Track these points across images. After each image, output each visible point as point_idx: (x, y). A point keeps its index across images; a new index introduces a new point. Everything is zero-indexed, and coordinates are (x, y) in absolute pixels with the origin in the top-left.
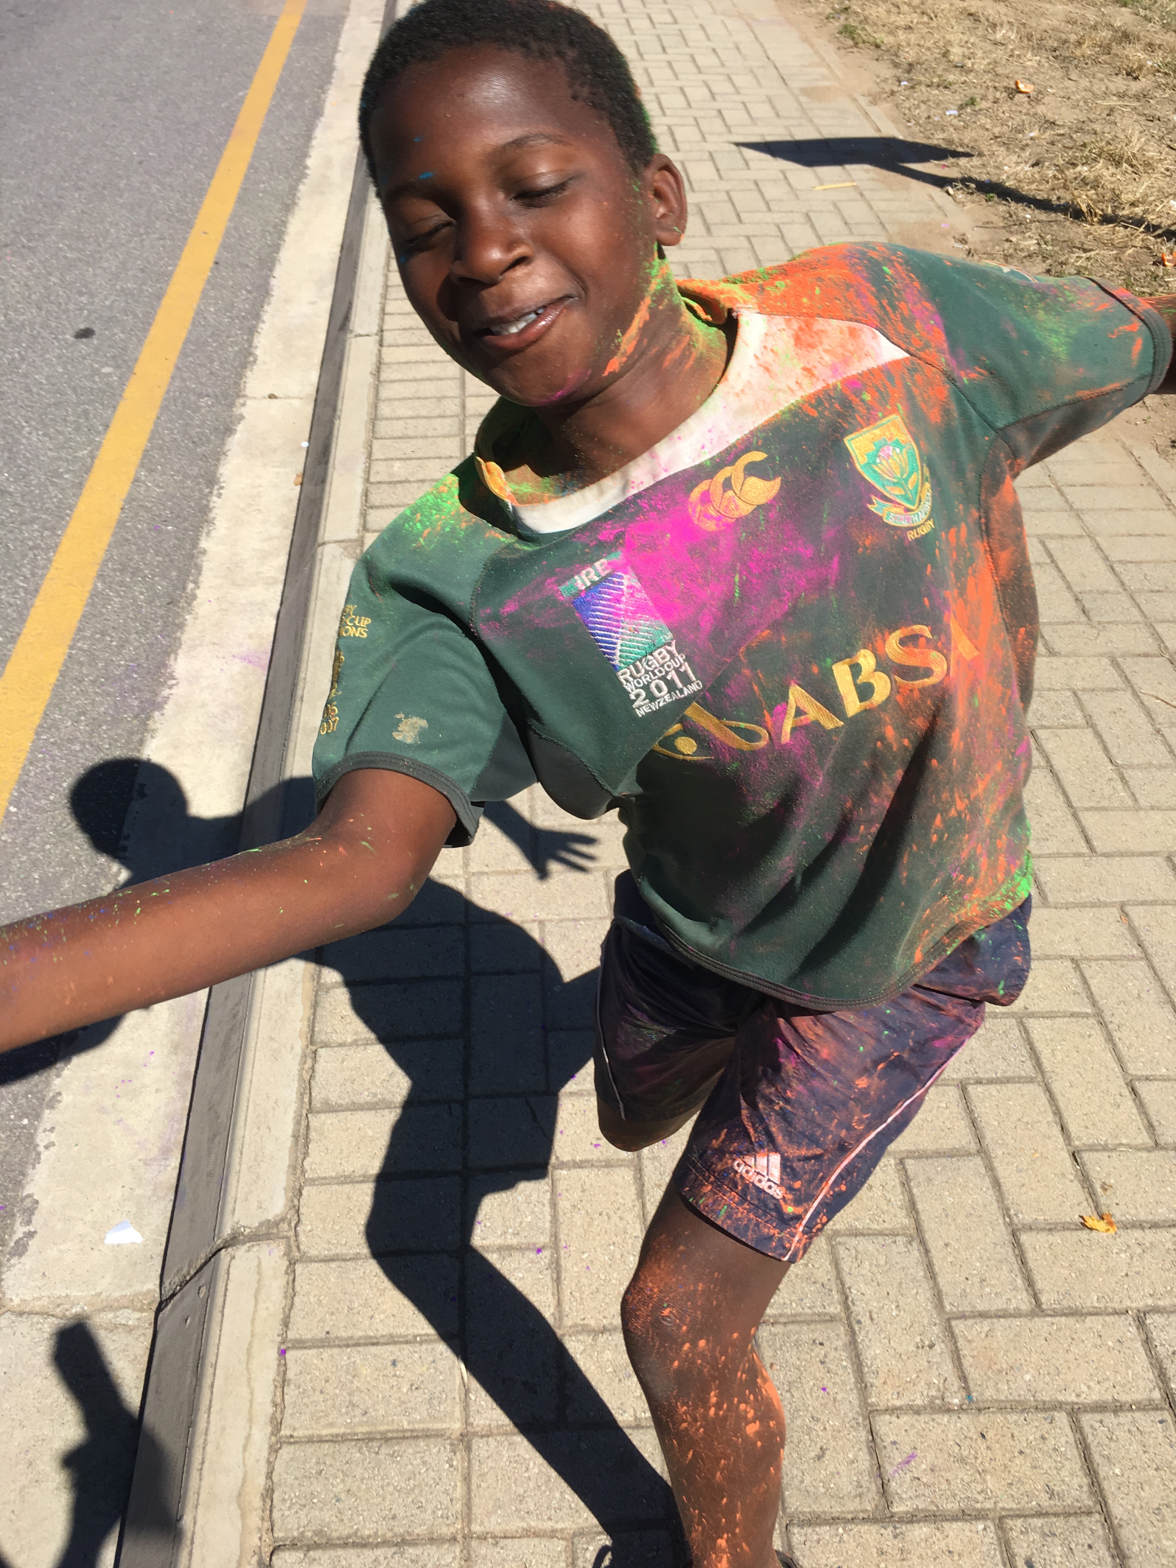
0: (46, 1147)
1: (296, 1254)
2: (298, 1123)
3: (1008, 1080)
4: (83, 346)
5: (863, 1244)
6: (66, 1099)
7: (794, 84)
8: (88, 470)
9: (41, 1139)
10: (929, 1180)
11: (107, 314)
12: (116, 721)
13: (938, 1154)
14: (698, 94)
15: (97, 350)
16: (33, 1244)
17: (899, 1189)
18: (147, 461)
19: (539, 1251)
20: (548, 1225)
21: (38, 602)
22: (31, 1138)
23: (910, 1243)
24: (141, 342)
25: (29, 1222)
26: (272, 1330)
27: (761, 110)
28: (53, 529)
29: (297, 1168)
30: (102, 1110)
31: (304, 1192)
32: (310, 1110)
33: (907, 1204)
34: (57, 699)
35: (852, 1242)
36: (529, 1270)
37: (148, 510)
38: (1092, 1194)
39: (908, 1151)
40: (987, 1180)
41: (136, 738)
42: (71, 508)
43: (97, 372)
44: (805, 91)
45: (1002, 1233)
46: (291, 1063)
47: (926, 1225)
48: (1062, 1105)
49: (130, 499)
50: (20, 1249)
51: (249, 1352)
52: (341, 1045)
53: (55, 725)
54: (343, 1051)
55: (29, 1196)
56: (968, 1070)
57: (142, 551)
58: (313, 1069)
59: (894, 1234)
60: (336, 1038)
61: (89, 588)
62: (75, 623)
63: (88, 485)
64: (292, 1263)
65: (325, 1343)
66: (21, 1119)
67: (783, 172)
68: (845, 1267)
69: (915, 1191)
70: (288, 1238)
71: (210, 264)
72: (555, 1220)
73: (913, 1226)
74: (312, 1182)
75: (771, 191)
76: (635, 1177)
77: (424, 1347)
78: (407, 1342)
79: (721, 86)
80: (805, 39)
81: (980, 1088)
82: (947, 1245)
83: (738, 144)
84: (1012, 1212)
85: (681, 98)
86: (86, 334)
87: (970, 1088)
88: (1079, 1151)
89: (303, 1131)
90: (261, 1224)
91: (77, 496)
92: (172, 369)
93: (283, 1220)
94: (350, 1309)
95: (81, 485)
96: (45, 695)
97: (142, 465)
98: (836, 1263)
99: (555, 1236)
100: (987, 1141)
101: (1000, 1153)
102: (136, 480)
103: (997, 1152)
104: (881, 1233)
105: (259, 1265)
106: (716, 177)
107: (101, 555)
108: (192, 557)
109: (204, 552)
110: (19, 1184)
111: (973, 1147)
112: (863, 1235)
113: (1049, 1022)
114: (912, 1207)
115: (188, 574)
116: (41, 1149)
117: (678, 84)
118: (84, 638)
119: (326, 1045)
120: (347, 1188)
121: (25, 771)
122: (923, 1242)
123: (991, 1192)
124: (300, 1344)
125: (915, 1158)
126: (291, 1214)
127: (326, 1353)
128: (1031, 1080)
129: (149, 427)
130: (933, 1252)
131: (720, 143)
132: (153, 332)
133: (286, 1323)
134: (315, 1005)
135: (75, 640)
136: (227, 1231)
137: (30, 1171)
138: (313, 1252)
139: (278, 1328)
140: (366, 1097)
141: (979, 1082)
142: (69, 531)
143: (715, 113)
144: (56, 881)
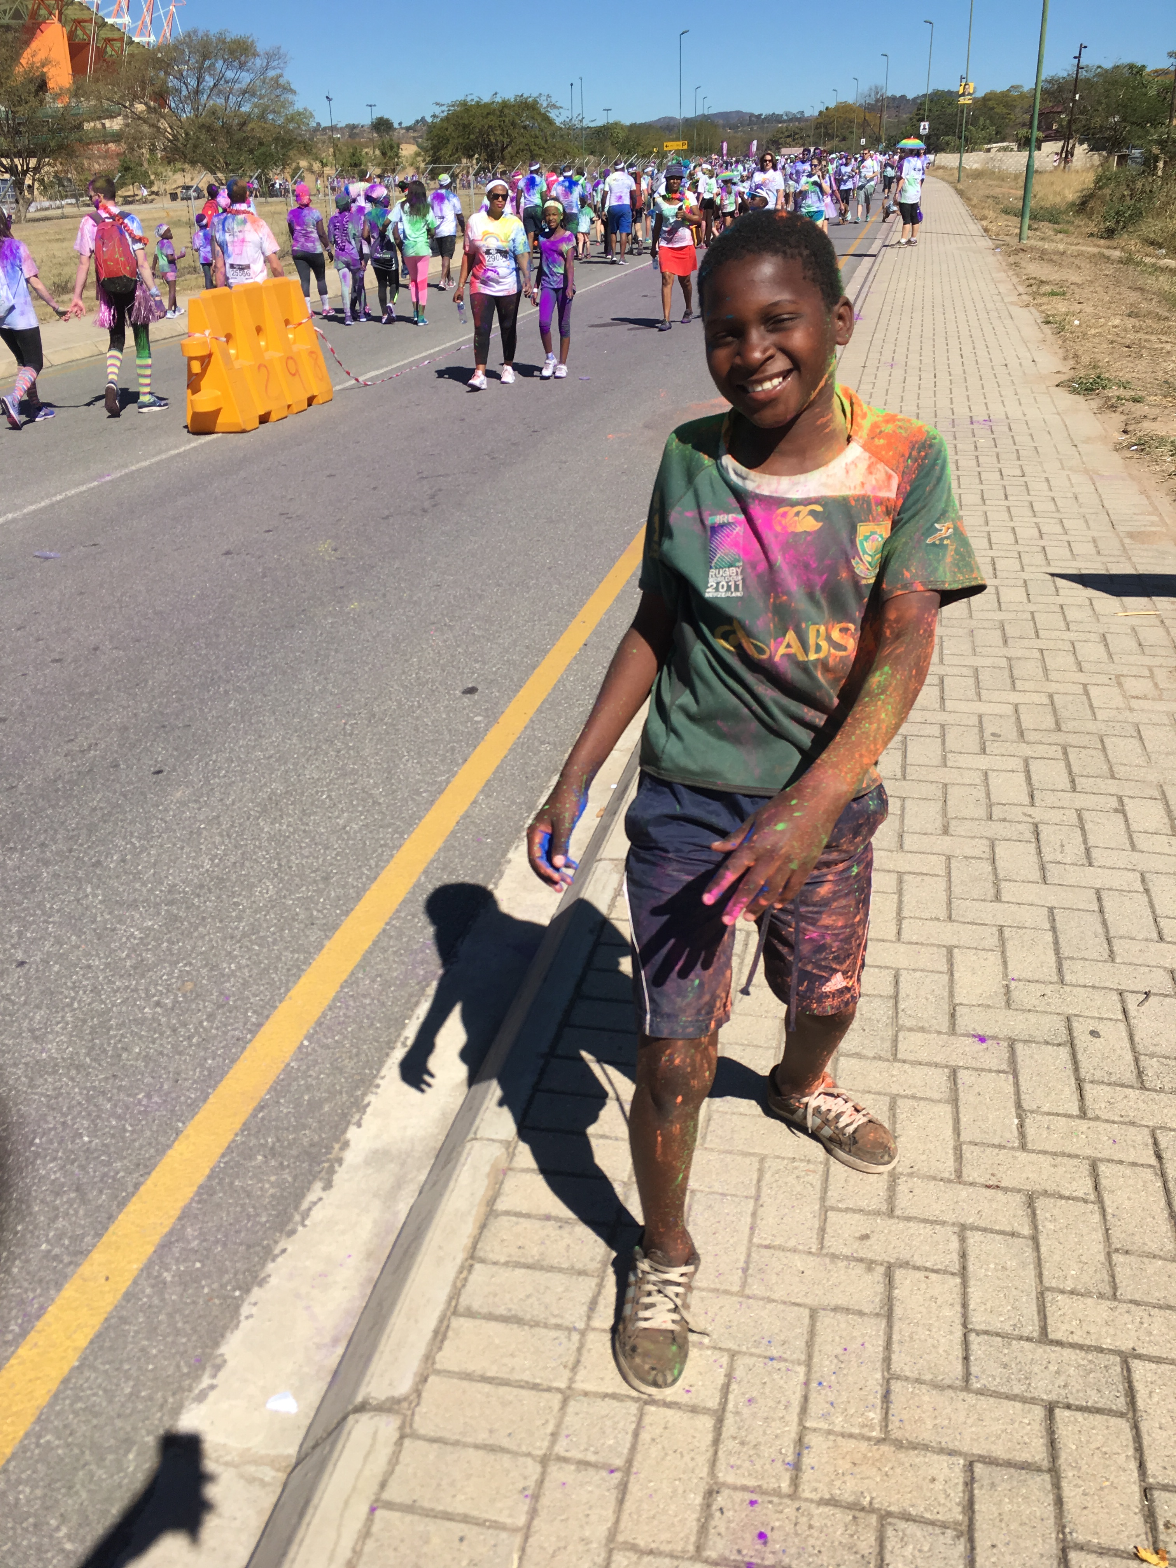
0: (247, 1318)
1: (408, 1430)
2: (441, 1321)
3: (1098, 1411)
4: (466, 700)
5: (911, 1528)
6: (273, 1281)
7: (1120, 528)
8: (441, 792)
9: (245, 1310)
10: (993, 1485)
11: (491, 677)
12: (404, 984)
13: (1009, 1464)
14: (1027, 532)
15: (476, 702)
16: (212, 1395)
17: (960, 1488)
18: (487, 789)
19: (612, 1471)
20: (626, 1451)
21: (374, 887)
22: (237, 1308)
23: (958, 1537)
24: (510, 699)
25: (214, 1376)
26: (369, 1490)
27: (1084, 548)
28: (402, 834)
29: (429, 1358)
30: (298, 1296)
31: (430, 1380)
32: (455, 1313)
33: (966, 1503)
34: (365, 962)
35: (902, 1525)
36: (598, 1486)
37: (477, 825)
38: (1154, 1529)
39: (980, 1456)
40: (1051, 1496)
41: (414, 1000)
42: (420, 818)
43: (470, 719)
44: (1131, 535)
45: (1052, 1546)
46: (450, 1271)
47: (977, 1525)
48: (1145, 1443)
49: (466, 816)
50: (201, 1397)
51: (346, 1503)
52: (495, 1263)
53: (357, 982)
54: (495, 1269)
55: (222, 1355)
56: (1059, 1394)
57: (462, 856)
58: (466, 1279)
59: (944, 1526)
60: (492, 1257)
61: (414, 880)
62: (395, 906)
63: (437, 803)
64: (402, 1437)
65: (409, 1509)
66: (234, 1290)
67: (1090, 599)
68: (889, 1545)
69: (976, 1492)
70: (405, 1416)
71: (581, 645)
72: (633, 1448)
73: (966, 1523)
74: (438, 1372)
75: (1073, 614)
76: (715, 1427)
77: (491, 1531)
78: (477, 1524)
79: (1051, 527)
80: (1144, 492)
81: (1067, 1413)
82: (993, 1546)
83: (1053, 575)
84: (1067, 1530)
85: (1011, 536)
86: (472, 691)
87: (1057, 1411)
88: (1151, 1489)
89: (443, 1329)
90: (387, 1399)
91: (427, 810)
92: (527, 720)
93: (405, 1399)
94: (439, 1485)
95: (432, 802)
96: (357, 958)
97: (482, 791)
98: (881, 1541)
99: (630, 1462)
100: (1062, 1461)
101: (1070, 1474)
102: (475, 802)
103: (1068, 1474)
104: (933, 1523)
105: (375, 1433)
106: (1025, 600)
107: (431, 855)
108: (499, 864)
109: (509, 861)
110: (217, 1344)
111: (1046, 1464)
112: (914, 1521)
113: (1154, 1366)
114: (970, 1507)
115: (492, 877)
116: (242, 1318)
117: (1012, 524)
118: (398, 918)
119: (482, 1261)
120: (465, 1384)
121: (324, 1015)
122: (971, 1540)
123: (1051, 1508)
124: (390, 1506)
125: (984, 1463)
126: (413, 1397)
127: (409, 1518)
128: (1122, 1415)
129: (497, 762)
130: (978, 1550)
131: (1036, 572)
132: (522, 692)
133: (383, 1485)
134: (483, 1227)
135: (391, 919)
136: (359, 1399)
137: (228, 1335)
138: (422, 1432)
139: (375, 1487)
140: (502, 1311)
141: (1068, 1407)
142: (413, 835)
143: (1039, 549)
144: (320, 1104)
